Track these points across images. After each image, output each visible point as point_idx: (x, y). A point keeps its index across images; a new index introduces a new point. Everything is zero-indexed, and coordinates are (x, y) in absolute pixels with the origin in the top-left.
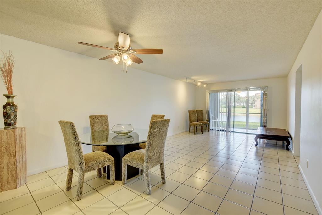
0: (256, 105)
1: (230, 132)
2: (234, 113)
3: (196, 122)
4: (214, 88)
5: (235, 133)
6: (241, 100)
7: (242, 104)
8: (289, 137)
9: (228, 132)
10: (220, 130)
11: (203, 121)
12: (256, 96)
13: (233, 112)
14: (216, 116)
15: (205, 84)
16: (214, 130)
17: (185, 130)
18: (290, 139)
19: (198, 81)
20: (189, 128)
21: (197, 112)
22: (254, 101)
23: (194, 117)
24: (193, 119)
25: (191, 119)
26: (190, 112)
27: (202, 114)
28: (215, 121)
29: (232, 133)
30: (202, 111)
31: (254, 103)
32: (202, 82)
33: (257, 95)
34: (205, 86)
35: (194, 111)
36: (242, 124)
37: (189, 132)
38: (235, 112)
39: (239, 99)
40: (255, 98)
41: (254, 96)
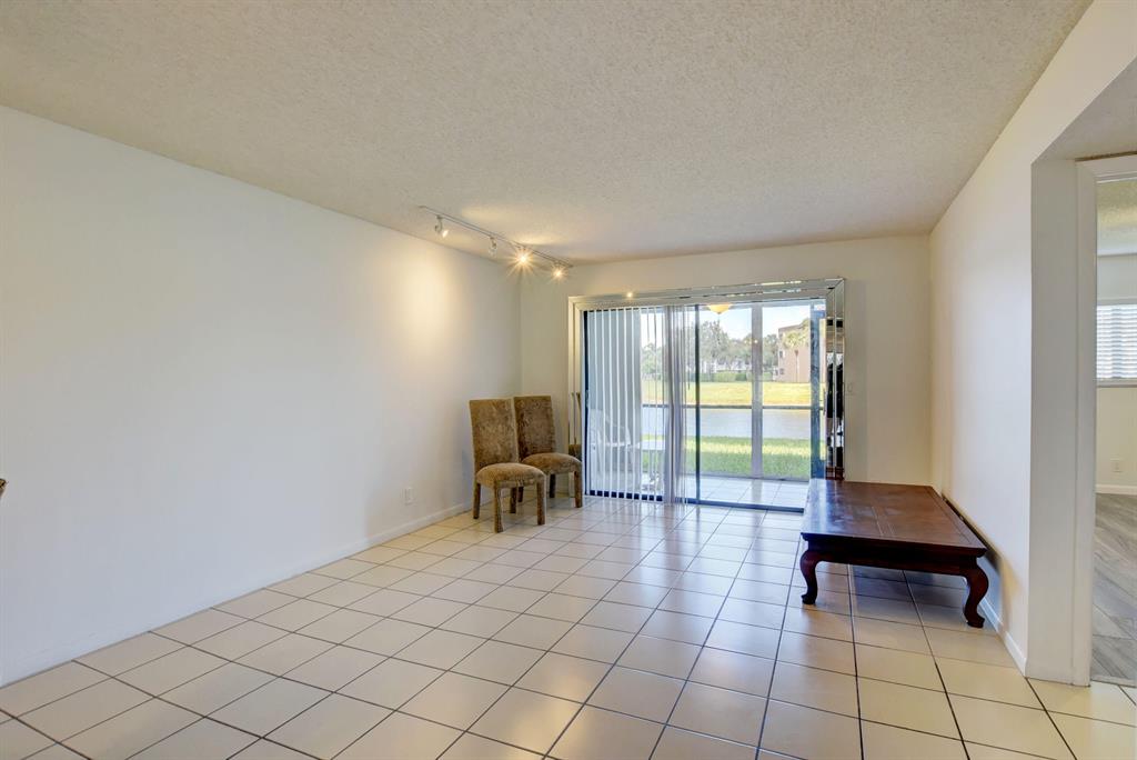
0: (782, 370)
1: (680, 501)
2: (697, 408)
3: (509, 460)
4: (604, 286)
5: (703, 510)
6: (732, 350)
7: (734, 367)
8: (980, 552)
9: (670, 501)
10: (637, 497)
11: (551, 450)
12: (781, 336)
13: (694, 403)
14: (623, 424)
15: (559, 263)
16: (607, 494)
17: (453, 508)
18: (982, 562)
19: (519, 245)
20: (472, 499)
21: (517, 410)
22: (776, 356)
23: (504, 436)
24: (493, 446)
25: (485, 445)
26: (476, 408)
27: (549, 417)
28: (619, 444)
29: (691, 509)
30: (546, 400)
31: (776, 364)
32: (536, 251)
33: (784, 335)
34: (558, 273)
35: (500, 405)
36: (736, 452)
37: (476, 517)
38: (701, 403)
39: (723, 350)
40: (780, 345)
41: (775, 336)
